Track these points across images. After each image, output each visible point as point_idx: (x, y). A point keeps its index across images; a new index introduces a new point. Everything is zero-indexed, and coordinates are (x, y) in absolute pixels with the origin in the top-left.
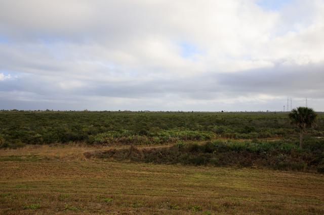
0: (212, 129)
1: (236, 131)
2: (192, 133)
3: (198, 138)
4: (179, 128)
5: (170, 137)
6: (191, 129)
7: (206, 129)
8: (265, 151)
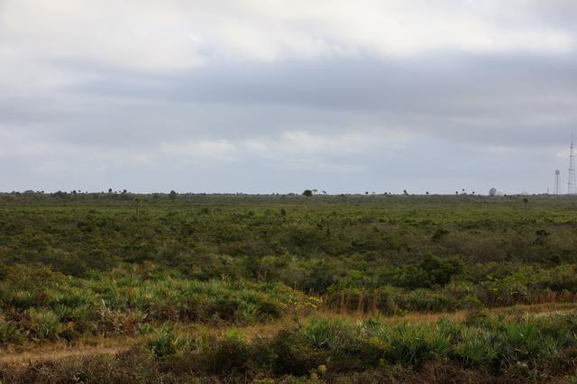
0: (282, 272)
1: (386, 279)
2: (199, 291)
3: (227, 312)
4: (135, 267)
5: (105, 312)
6: (186, 274)
7: (253, 272)
8: (523, 358)
